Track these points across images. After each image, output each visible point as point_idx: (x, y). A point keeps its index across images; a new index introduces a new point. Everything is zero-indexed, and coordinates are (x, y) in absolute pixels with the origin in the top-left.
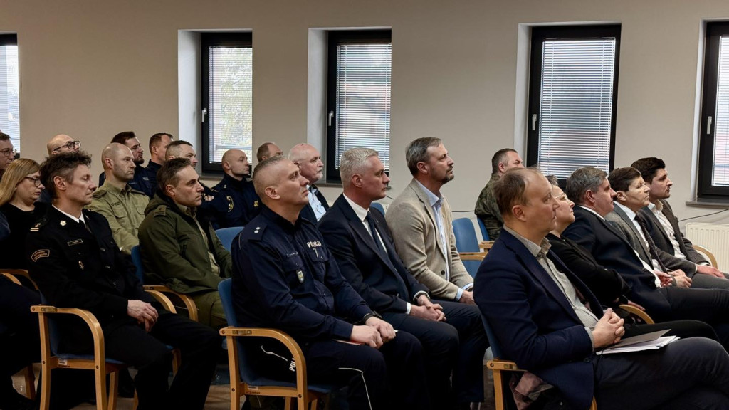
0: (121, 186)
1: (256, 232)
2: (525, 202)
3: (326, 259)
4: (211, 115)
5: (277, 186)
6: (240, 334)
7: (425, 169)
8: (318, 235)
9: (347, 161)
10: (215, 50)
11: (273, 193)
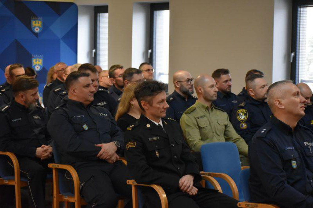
0: (207, 104)
1: (263, 132)
5: (283, 99)
6: (250, 207)
10: (302, 9)
11: (280, 104)
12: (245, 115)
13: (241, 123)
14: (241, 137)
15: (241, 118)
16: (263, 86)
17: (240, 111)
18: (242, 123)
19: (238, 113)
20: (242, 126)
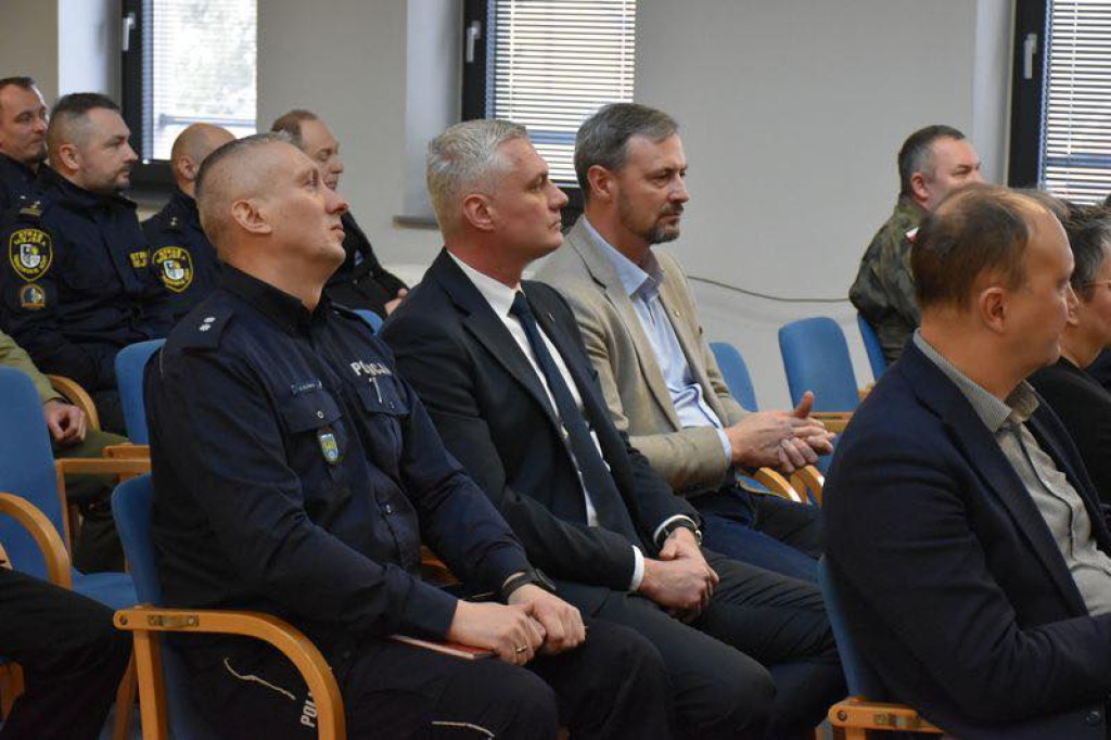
1: (205, 328)
2: (1016, 281)
3: (404, 411)
4: (146, 30)
5: (264, 201)
6: (167, 626)
7: (605, 187)
8: (381, 349)
9: (444, 164)
11: (252, 219)
12: (41, 253)
13: (27, 283)
14: (13, 344)
15: (24, 263)
16: (118, 140)
17: (21, 235)
18: (29, 287)
19: (17, 243)
20: (28, 296)
